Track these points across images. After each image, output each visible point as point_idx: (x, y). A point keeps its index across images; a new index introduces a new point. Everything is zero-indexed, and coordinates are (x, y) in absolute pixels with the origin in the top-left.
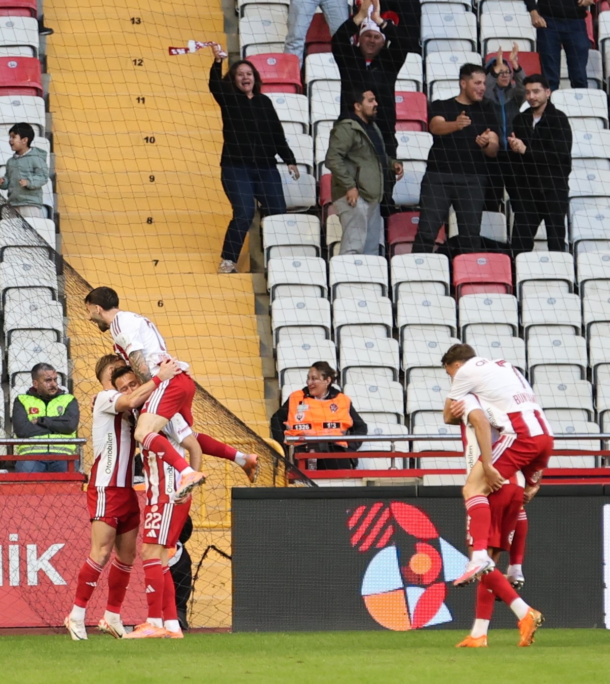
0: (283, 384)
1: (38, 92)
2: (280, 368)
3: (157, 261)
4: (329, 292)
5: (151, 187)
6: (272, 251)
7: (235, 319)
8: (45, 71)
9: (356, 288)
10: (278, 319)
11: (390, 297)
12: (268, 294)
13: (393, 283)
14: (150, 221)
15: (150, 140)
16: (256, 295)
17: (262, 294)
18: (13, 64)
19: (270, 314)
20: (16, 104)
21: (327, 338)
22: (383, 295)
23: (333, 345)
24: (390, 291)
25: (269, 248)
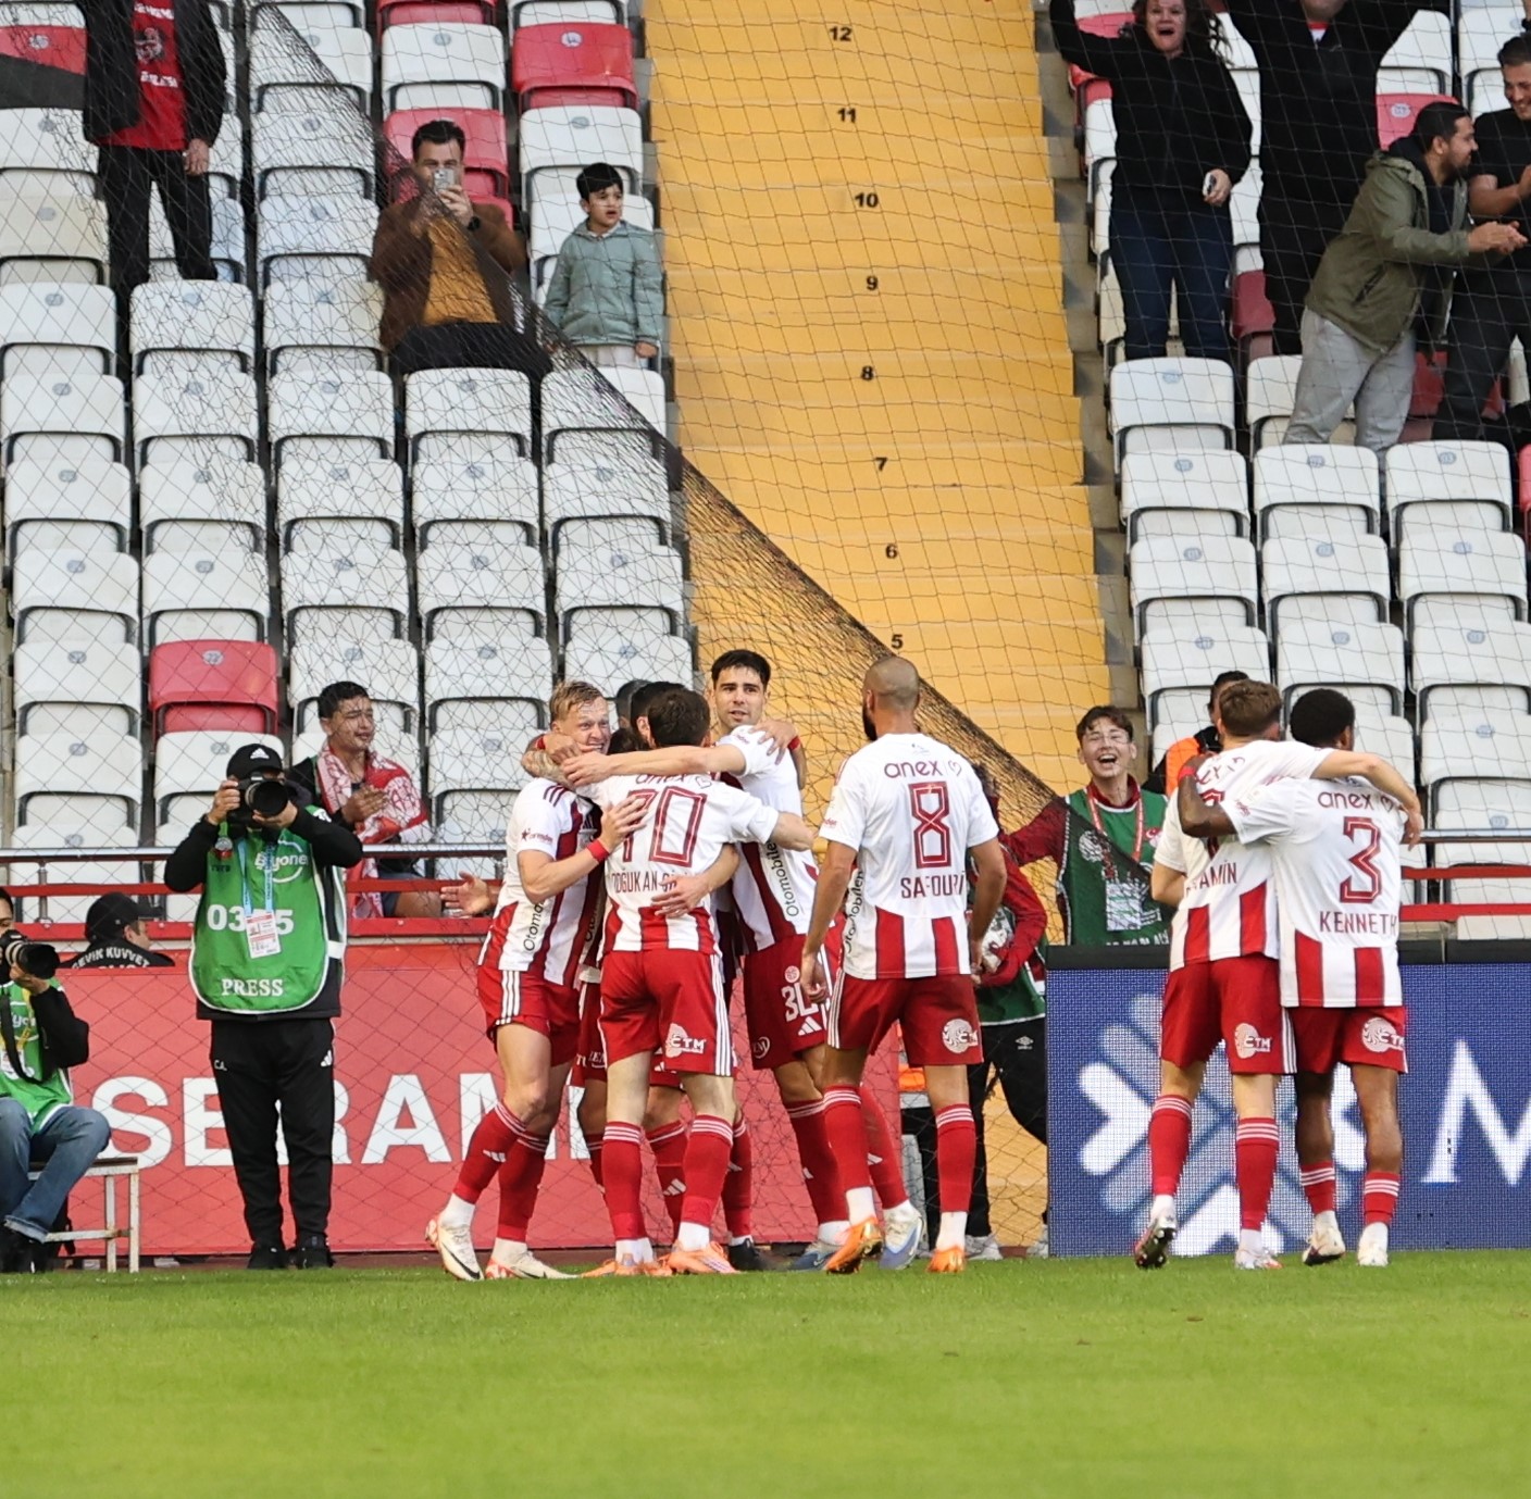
0: (1155, 722)
1: (627, 98)
2: (1149, 687)
3: (883, 460)
4: (1254, 525)
5: (870, 300)
6: (1131, 438)
7: (1051, 584)
8: (640, 52)
9: (1310, 517)
10: (1144, 583)
11: (1385, 536)
12: (1123, 529)
13: (1392, 504)
14: (868, 374)
15: (868, 200)
16: (1097, 531)
17: (1111, 531)
18: (572, 39)
19: (1127, 572)
20: (580, 123)
21: (1249, 623)
22: (1370, 530)
23: (1262, 639)
24: (1385, 523)
25: (1125, 431)
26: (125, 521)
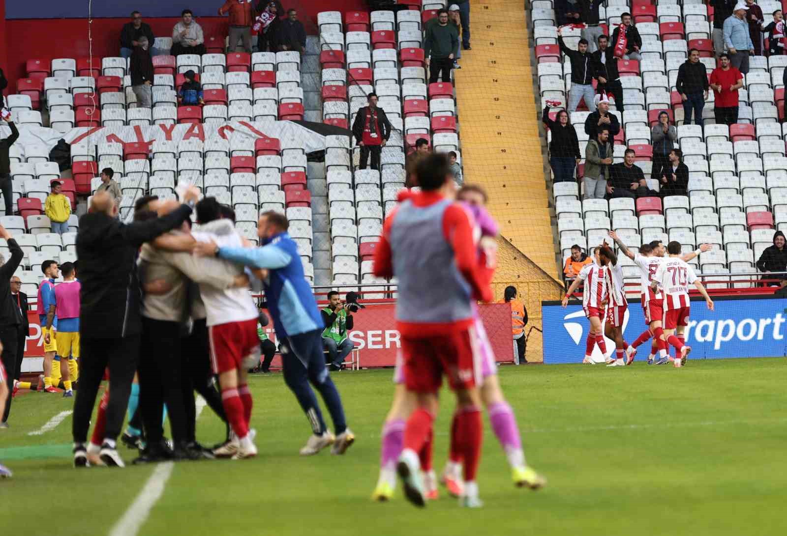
0: (563, 255)
1: (455, 131)
2: (562, 249)
3: (507, 203)
4: (583, 216)
5: (504, 171)
6: (558, 198)
7: (541, 228)
8: (457, 121)
9: (594, 214)
10: (560, 228)
11: (609, 217)
12: (556, 217)
13: (610, 211)
14: (504, 186)
15: (504, 151)
16: (551, 217)
17: (554, 217)
18: (443, 119)
19: (557, 225)
20: (445, 136)
21: (582, 235)
22: (606, 216)
23: (585, 238)
24: (609, 214)
25: (557, 197)
26: (354, 218)
